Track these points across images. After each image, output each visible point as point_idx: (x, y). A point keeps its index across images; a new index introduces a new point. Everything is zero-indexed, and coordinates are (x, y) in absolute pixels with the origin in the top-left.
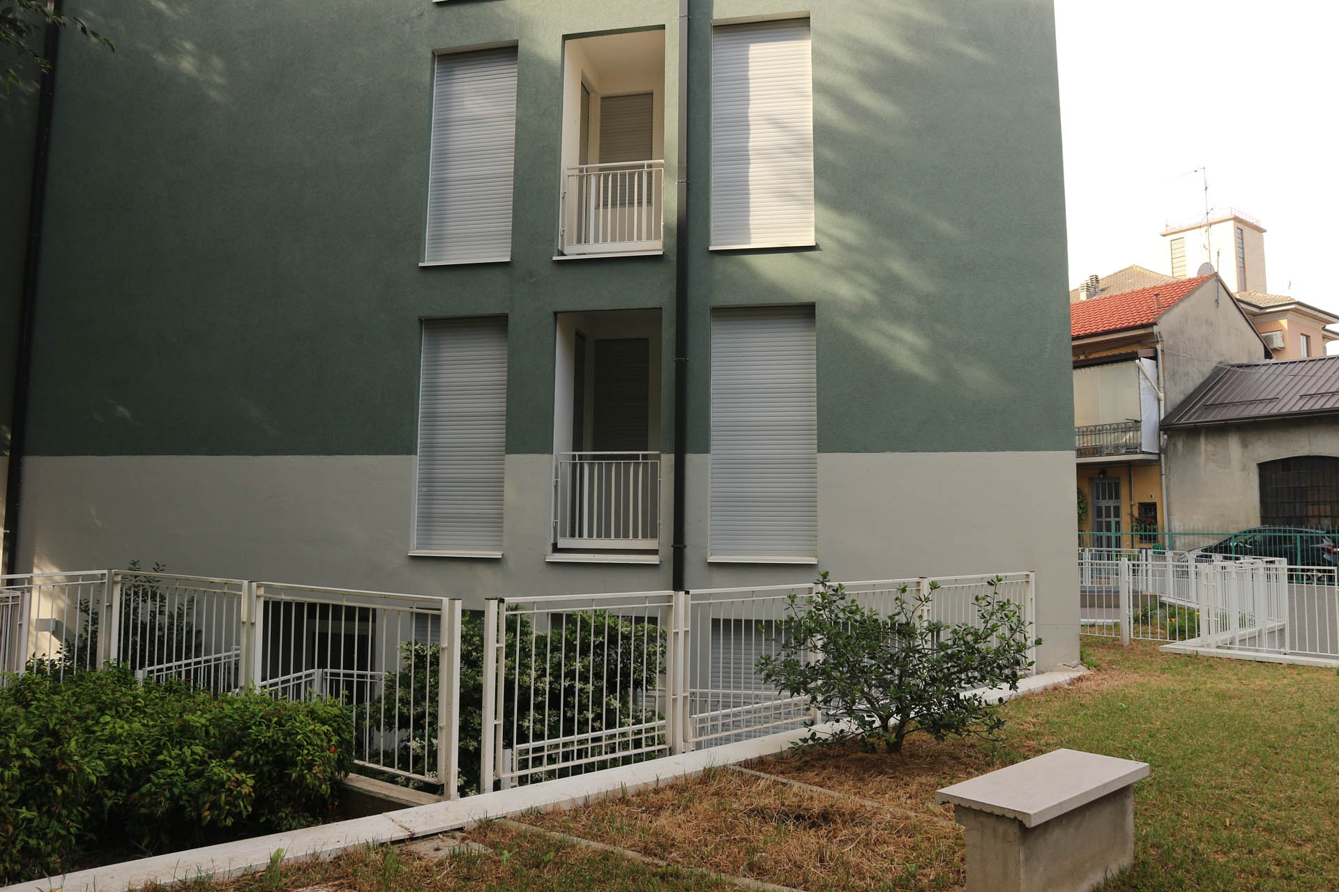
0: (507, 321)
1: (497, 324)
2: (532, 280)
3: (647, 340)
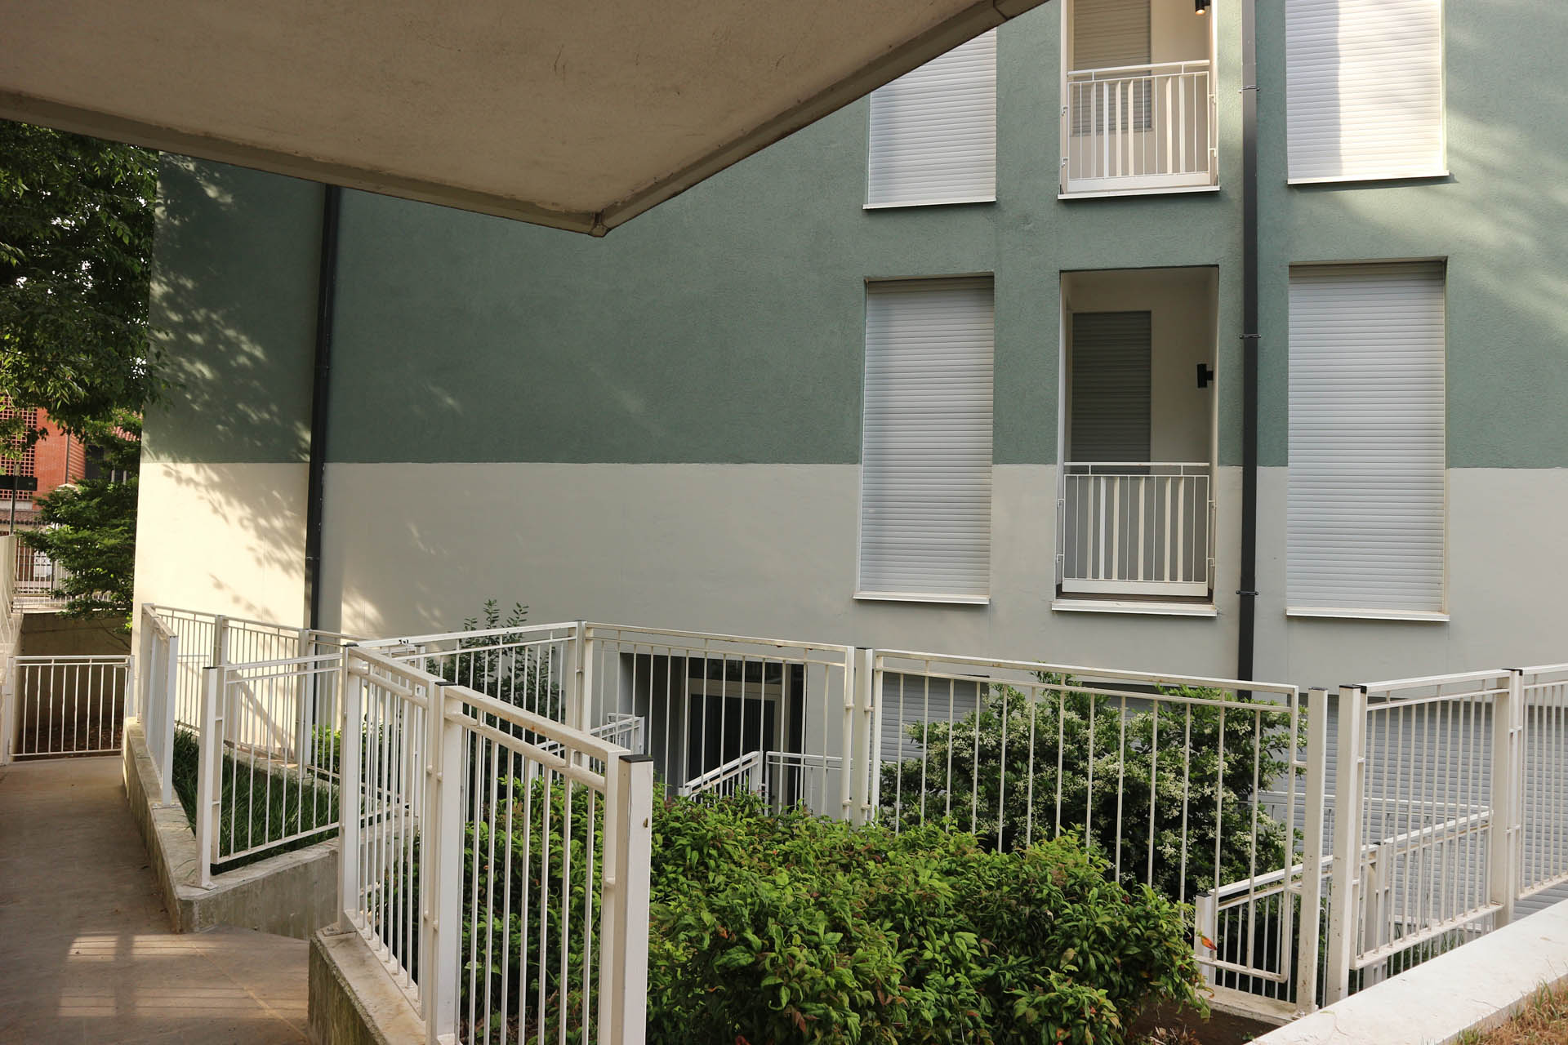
0: (993, 282)
1: (981, 286)
2: (1027, 227)
3: (1149, 313)
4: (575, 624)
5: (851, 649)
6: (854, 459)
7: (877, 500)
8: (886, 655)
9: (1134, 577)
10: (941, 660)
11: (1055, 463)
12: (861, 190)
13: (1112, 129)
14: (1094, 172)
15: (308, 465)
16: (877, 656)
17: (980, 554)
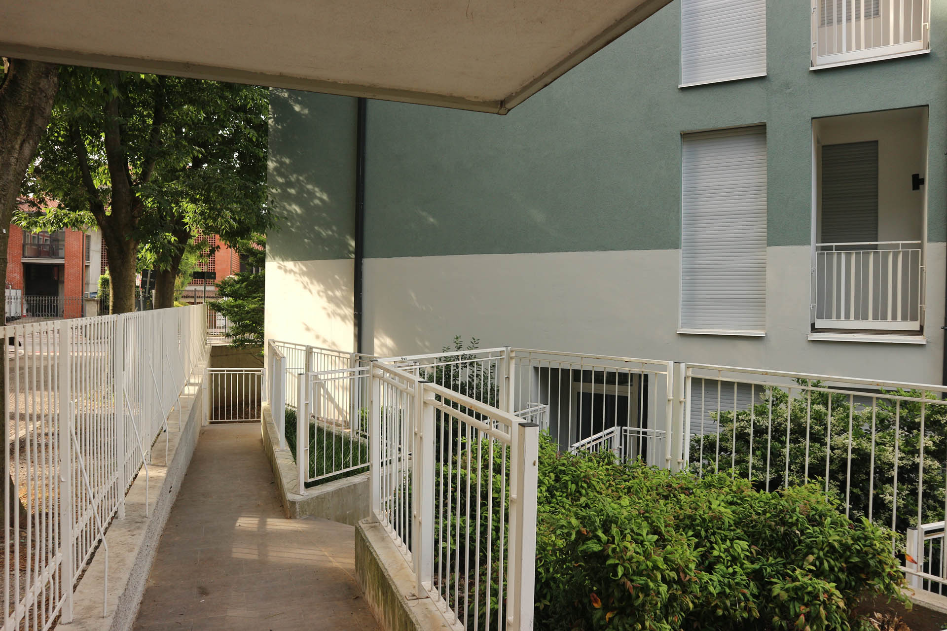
0: (766, 129)
1: (758, 131)
2: (788, 91)
3: (877, 142)
4: (504, 349)
5: (671, 363)
6: (676, 245)
7: (691, 271)
8: (693, 367)
9: (865, 318)
10: (729, 370)
11: (810, 244)
12: (677, 76)
13: (849, 19)
14: (835, 49)
15: (353, 261)
16: (688, 367)
17: (759, 304)
